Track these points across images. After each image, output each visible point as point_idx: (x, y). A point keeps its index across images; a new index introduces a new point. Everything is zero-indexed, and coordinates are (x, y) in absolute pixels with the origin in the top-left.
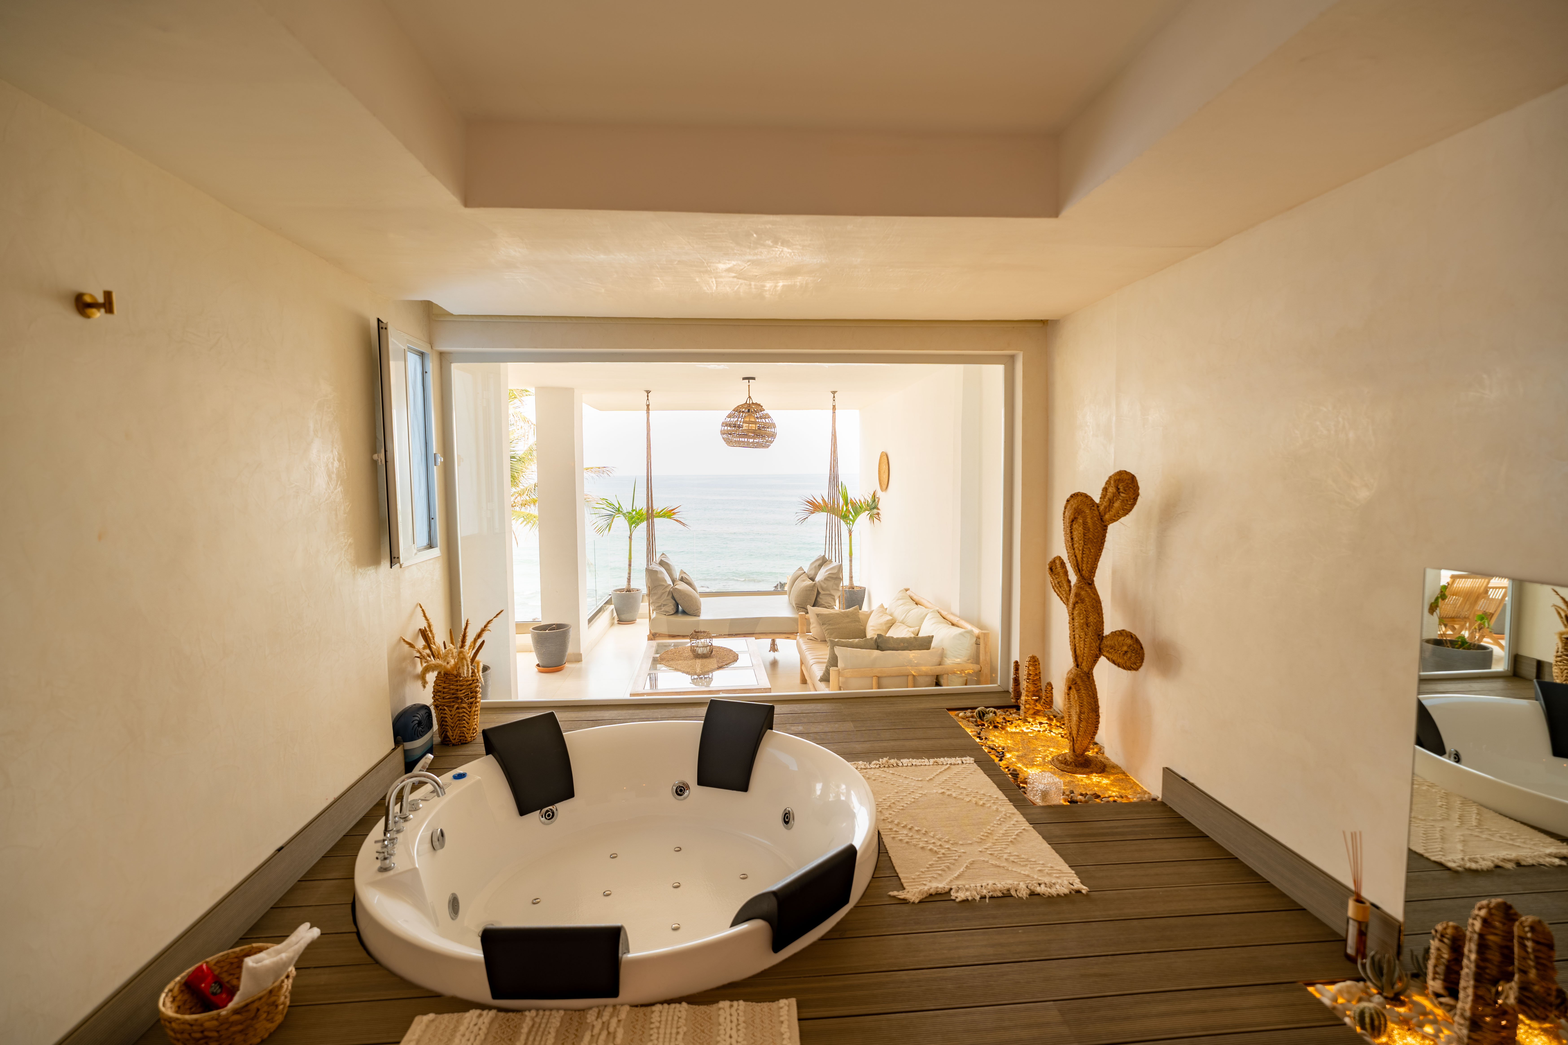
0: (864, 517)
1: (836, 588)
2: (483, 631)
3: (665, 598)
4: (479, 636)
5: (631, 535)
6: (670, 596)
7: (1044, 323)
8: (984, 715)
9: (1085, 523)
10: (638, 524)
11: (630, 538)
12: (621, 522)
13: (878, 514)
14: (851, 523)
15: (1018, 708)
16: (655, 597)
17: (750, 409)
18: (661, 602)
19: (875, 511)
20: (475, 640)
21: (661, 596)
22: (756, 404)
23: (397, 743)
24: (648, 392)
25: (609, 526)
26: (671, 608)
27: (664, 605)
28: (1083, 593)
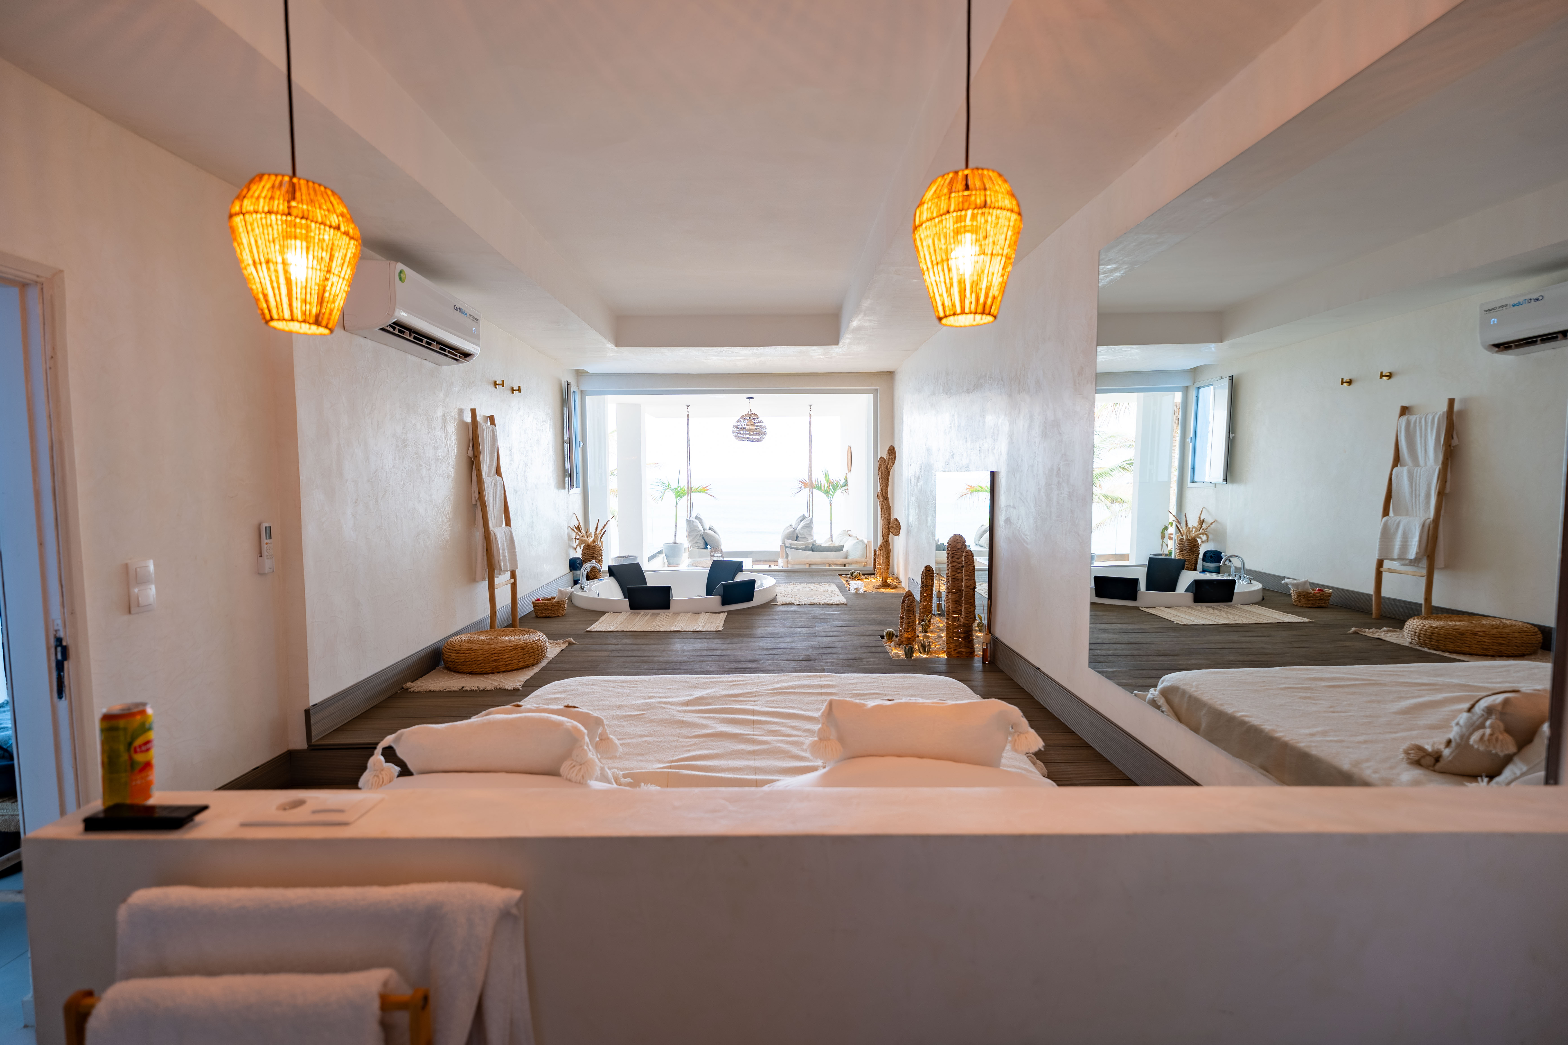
0: (839, 492)
1: (809, 533)
2: (605, 525)
3: (698, 538)
4: (603, 528)
5: (677, 505)
6: (701, 537)
7: (890, 372)
8: (853, 573)
9: (882, 471)
10: (681, 497)
11: (676, 506)
12: (670, 496)
13: (848, 489)
14: (831, 496)
15: (875, 574)
16: (691, 538)
17: (751, 417)
18: (696, 540)
19: (846, 487)
20: (602, 530)
21: (696, 537)
22: (754, 414)
23: (571, 571)
24: (688, 406)
25: (662, 497)
26: (702, 544)
27: (697, 543)
28: (884, 503)
